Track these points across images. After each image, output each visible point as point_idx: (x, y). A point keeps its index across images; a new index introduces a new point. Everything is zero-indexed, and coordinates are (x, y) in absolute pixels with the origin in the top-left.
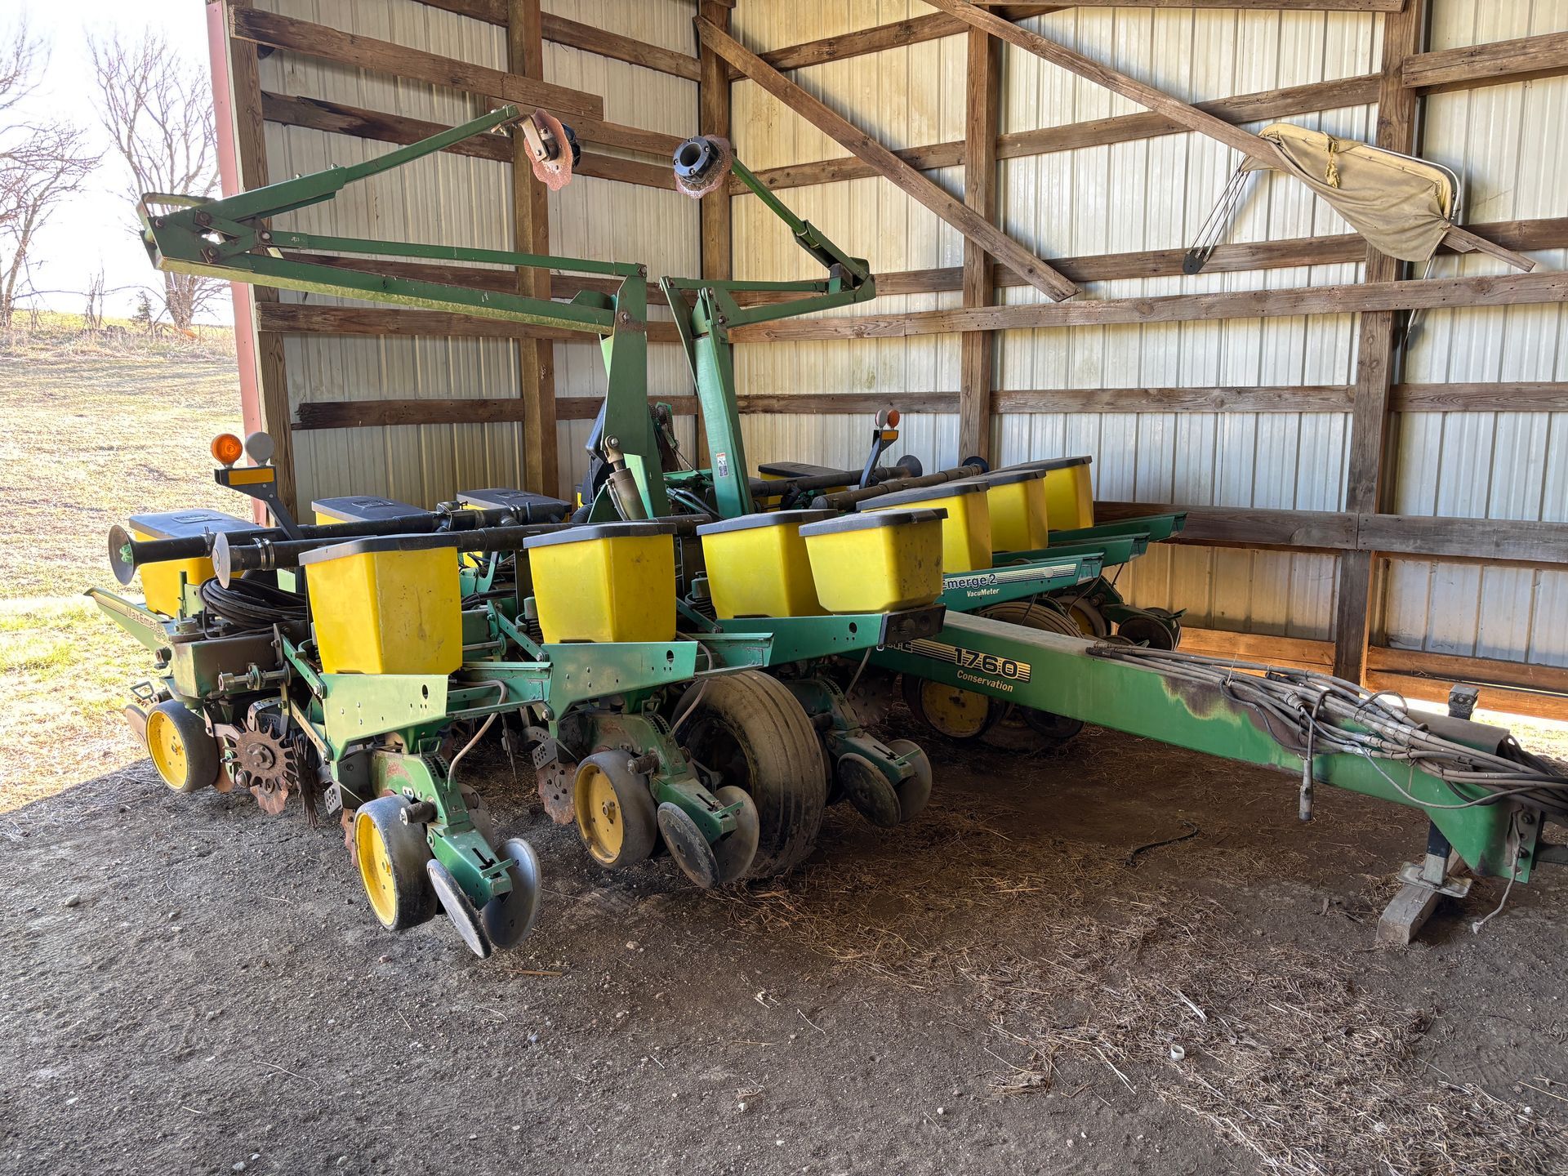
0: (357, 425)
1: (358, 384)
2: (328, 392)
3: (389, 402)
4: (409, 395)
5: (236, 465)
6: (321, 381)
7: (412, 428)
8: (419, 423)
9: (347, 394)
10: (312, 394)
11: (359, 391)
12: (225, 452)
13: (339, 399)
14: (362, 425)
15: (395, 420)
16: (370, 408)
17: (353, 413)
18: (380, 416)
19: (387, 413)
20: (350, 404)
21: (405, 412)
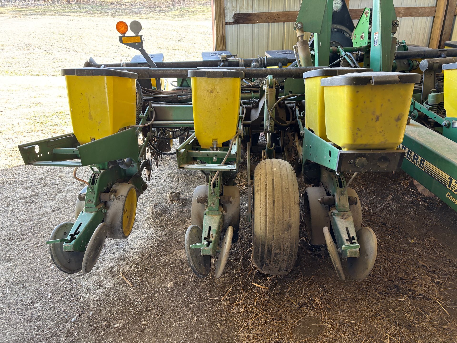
0: (256, 23)
1: (259, 5)
2: (246, 9)
3: (271, 13)
4: (281, 10)
5: (126, 35)
6: (243, 5)
7: (281, 24)
8: (284, 22)
9: (254, 10)
10: (239, 10)
11: (259, 8)
12: (121, 29)
13: (250, 11)
14: (258, 23)
15: (273, 20)
16: (262, 15)
17: (255, 17)
18: (266, 19)
19: (269, 18)
20: (254, 14)
21: (277, 17)
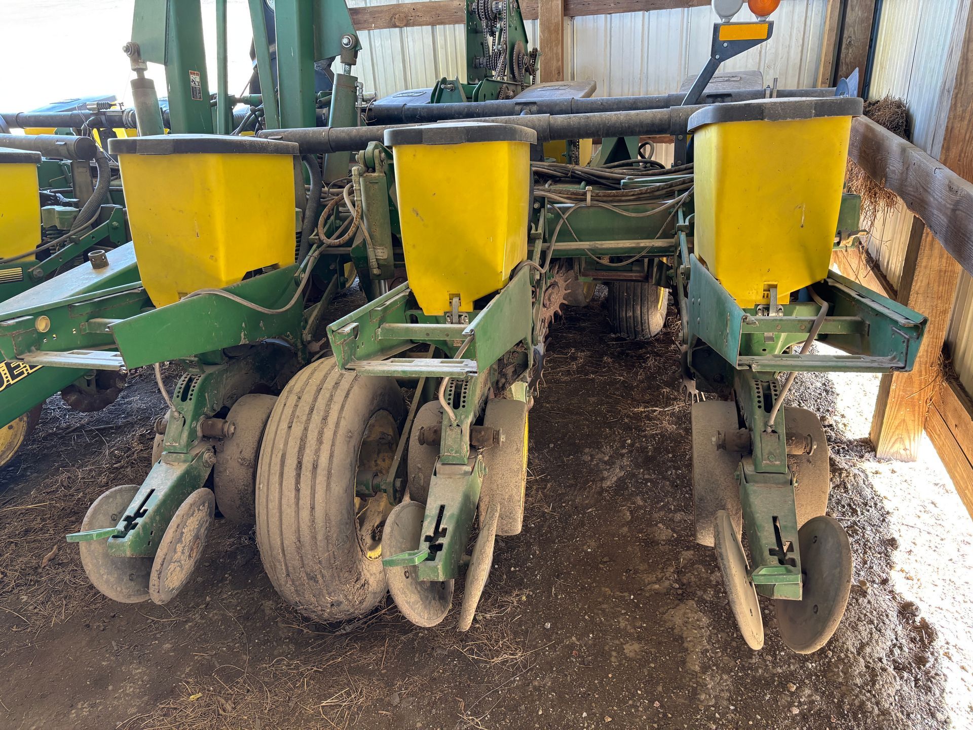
15: (405, 22)
16: (381, 12)
17: (367, 17)
18: (391, 19)
19: (397, 16)
20: (364, 9)
21: (413, 14)
